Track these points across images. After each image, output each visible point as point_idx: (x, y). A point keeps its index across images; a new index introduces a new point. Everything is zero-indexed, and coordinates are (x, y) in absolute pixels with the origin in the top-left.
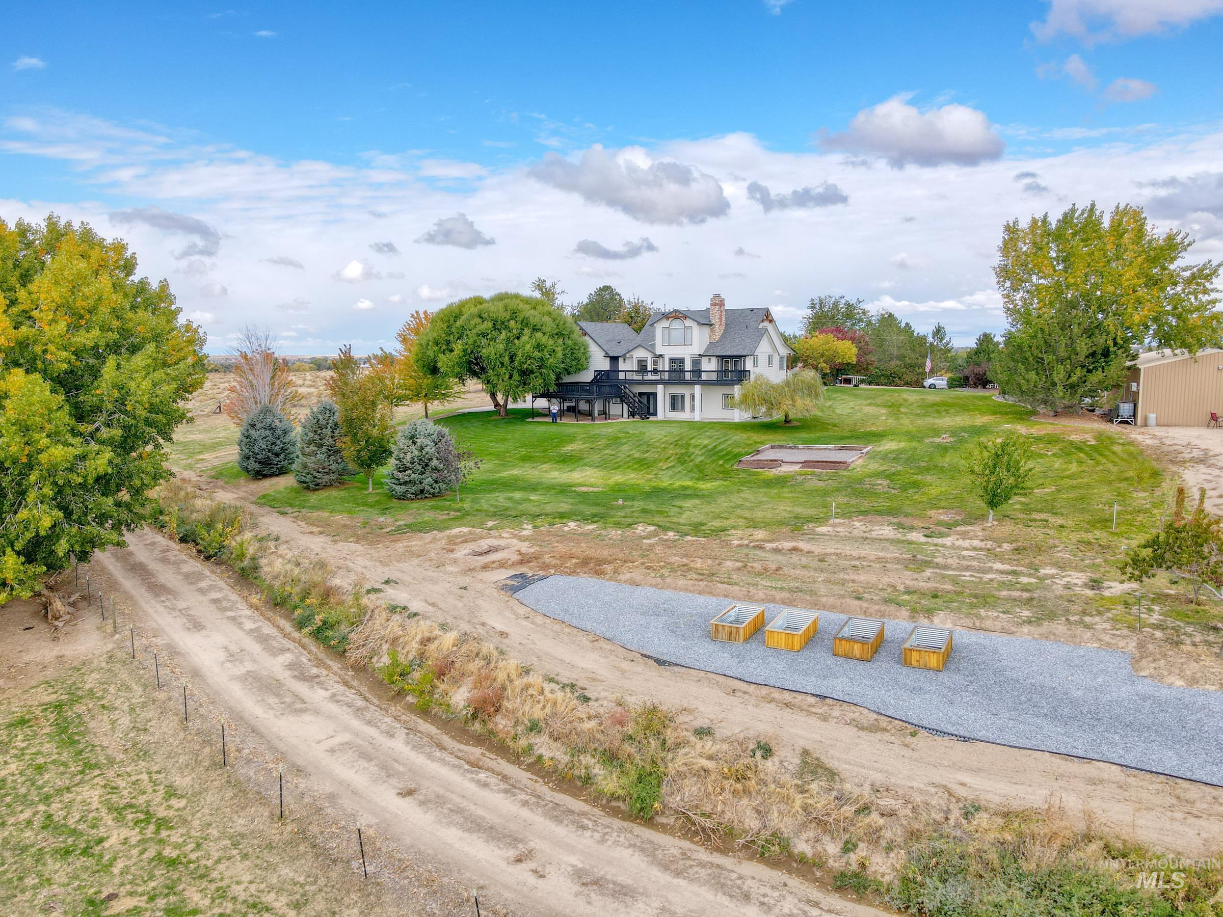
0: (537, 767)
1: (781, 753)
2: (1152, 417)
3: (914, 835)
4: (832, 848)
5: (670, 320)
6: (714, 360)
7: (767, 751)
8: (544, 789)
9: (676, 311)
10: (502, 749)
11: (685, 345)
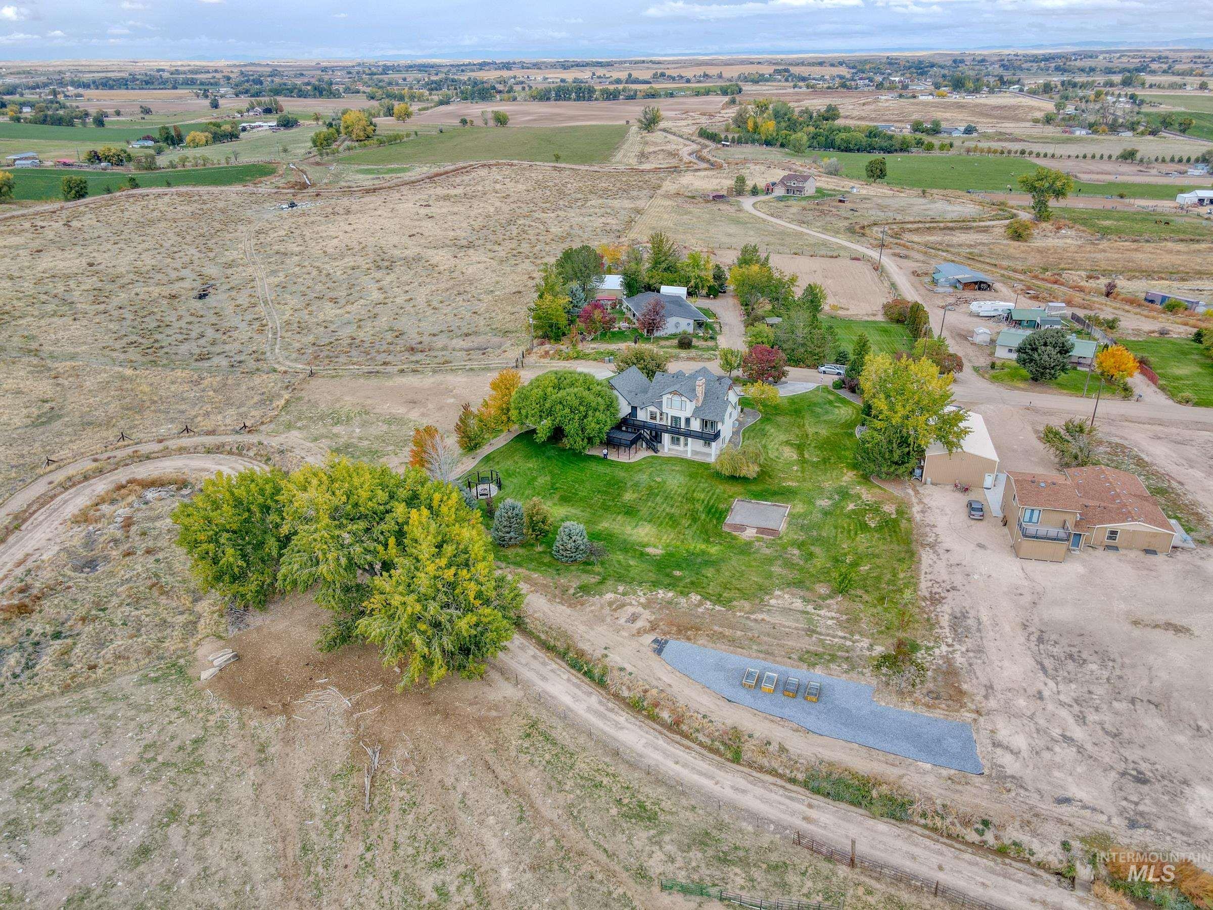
0: (701, 744)
1: (773, 744)
2: (929, 480)
3: (807, 770)
4: (788, 772)
6: (698, 420)
7: (769, 743)
8: (705, 752)
10: (686, 736)
11: (681, 410)
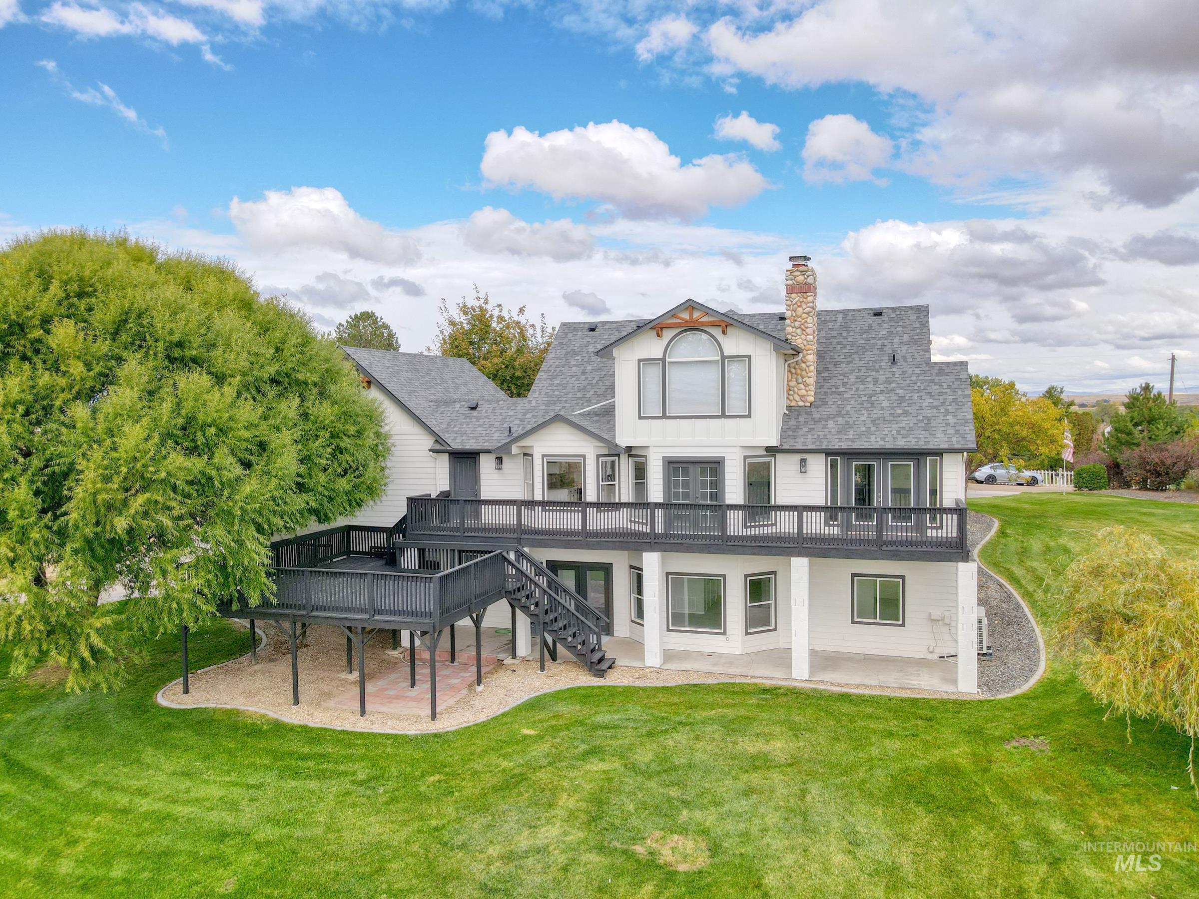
5: (668, 334)
6: (818, 466)
9: (690, 305)
11: (723, 415)
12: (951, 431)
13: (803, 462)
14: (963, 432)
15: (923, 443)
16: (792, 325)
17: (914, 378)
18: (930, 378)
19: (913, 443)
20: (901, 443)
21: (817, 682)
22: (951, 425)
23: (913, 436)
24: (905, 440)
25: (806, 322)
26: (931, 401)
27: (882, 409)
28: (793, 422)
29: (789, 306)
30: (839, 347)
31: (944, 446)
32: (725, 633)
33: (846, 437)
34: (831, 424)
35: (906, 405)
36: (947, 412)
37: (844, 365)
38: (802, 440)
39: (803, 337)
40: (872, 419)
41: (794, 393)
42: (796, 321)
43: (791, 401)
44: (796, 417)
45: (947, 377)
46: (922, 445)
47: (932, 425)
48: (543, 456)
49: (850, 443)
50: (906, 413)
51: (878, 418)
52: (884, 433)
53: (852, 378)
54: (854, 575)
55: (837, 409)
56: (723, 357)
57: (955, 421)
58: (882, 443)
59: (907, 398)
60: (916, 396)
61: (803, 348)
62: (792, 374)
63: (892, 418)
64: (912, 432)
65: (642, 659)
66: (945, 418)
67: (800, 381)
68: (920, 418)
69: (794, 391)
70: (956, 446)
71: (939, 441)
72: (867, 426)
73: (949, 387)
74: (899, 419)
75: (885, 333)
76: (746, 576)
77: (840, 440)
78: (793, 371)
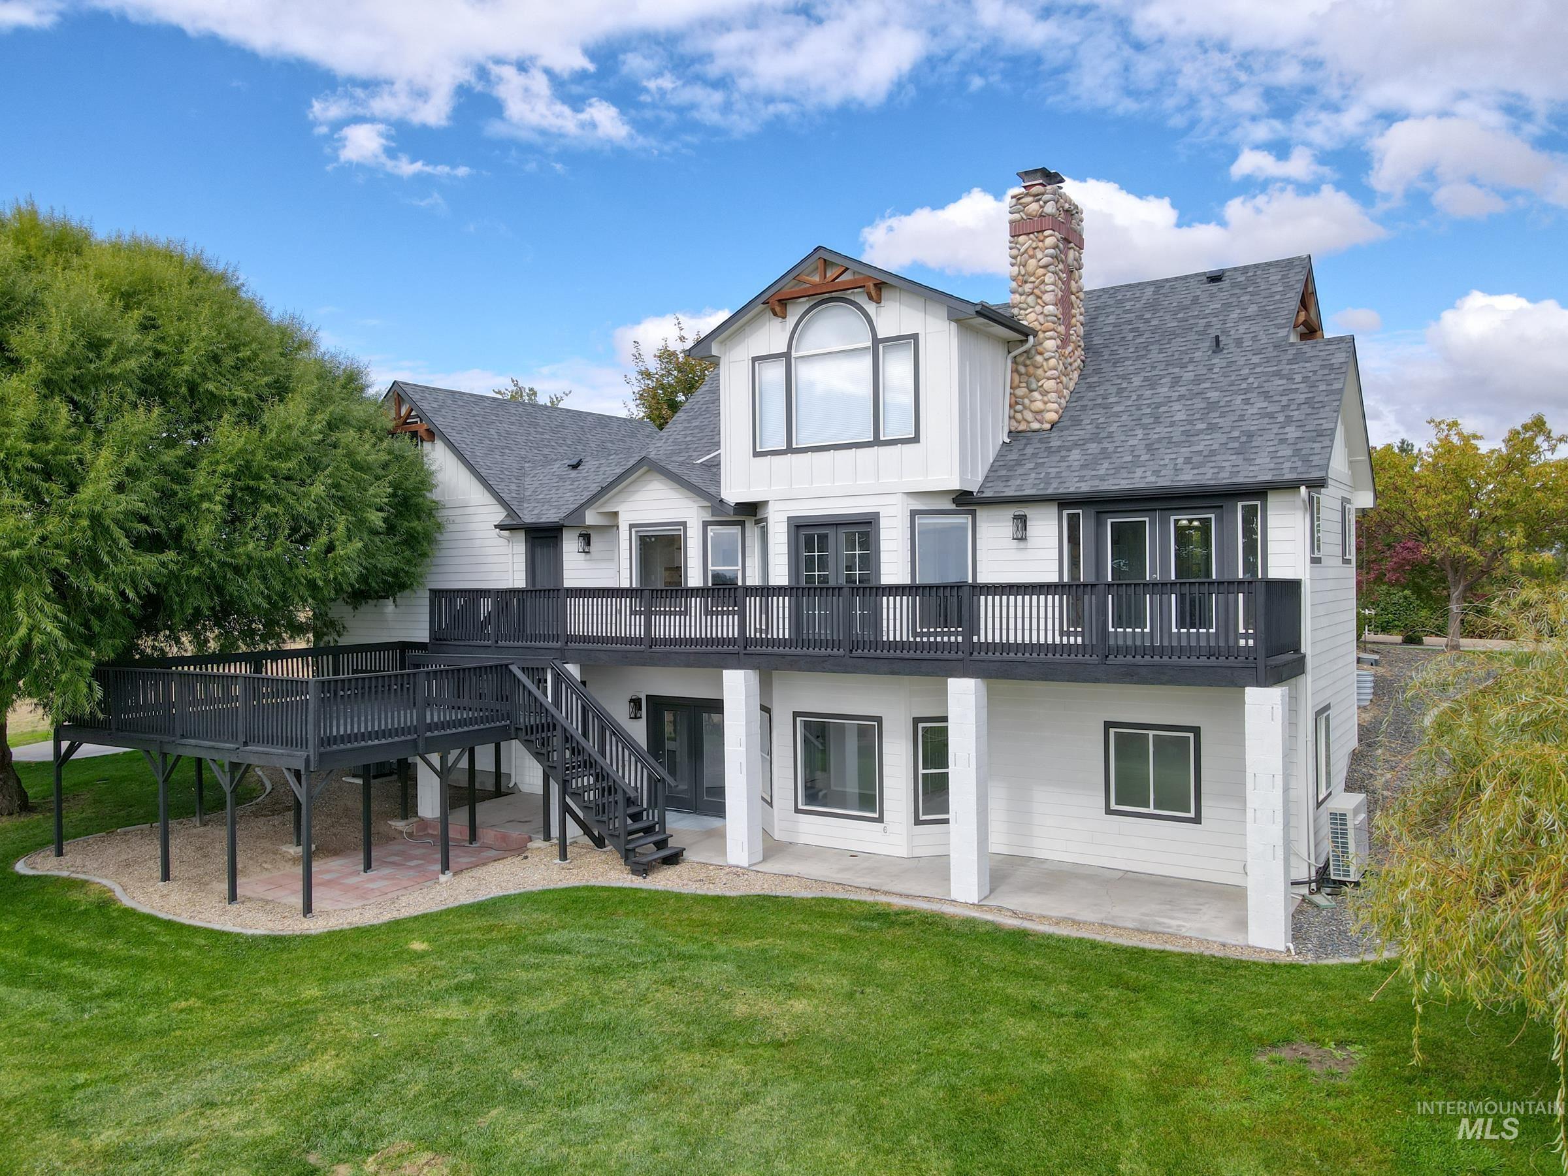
5: (795, 313)
6: (1046, 527)
9: (821, 257)
11: (877, 442)
12: (1286, 451)
13: (1021, 521)
14: (1308, 452)
15: (1226, 475)
16: (1020, 290)
17: (1246, 371)
18: (1275, 368)
19: (1209, 476)
20: (1188, 478)
21: (990, 909)
22: (1290, 441)
23: (1213, 464)
24: (1196, 471)
25: (1043, 282)
26: (1265, 405)
27: (1173, 424)
28: (1014, 456)
29: (1015, 258)
30: (1130, 336)
31: (1266, 477)
32: (880, 819)
33: (1094, 473)
34: (1075, 454)
35: (1217, 414)
36: (1289, 420)
37: (1130, 363)
38: (1019, 482)
39: (1038, 309)
40: (1148, 442)
41: (1025, 408)
42: (1026, 282)
43: (1019, 422)
44: (1021, 447)
45: (1307, 365)
46: (1225, 478)
47: (1253, 444)
48: (631, 526)
49: (1096, 483)
50: (1212, 428)
51: (1159, 440)
52: (1162, 463)
53: (1137, 381)
54: (1108, 725)
55: (1095, 431)
56: (876, 341)
57: (1299, 434)
58: (1153, 479)
59: (1222, 404)
60: (1238, 399)
61: (1038, 327)
62: (1020, 374)
63: (1183, 438)
64: (1213, 459)
65: (723, 851)
66: (1281, 431)
67: (1034, 386)
68: (1236, 434)
69: (1023, 404)
70: (1288, 476)
71: (1260, 471)
72: (1136, 453)
73: (1305, 379)
74: (1196, 438)
75: (1219, 306)
76: (916, 721)
77: (1082, 479)
78: (1022, 369)
